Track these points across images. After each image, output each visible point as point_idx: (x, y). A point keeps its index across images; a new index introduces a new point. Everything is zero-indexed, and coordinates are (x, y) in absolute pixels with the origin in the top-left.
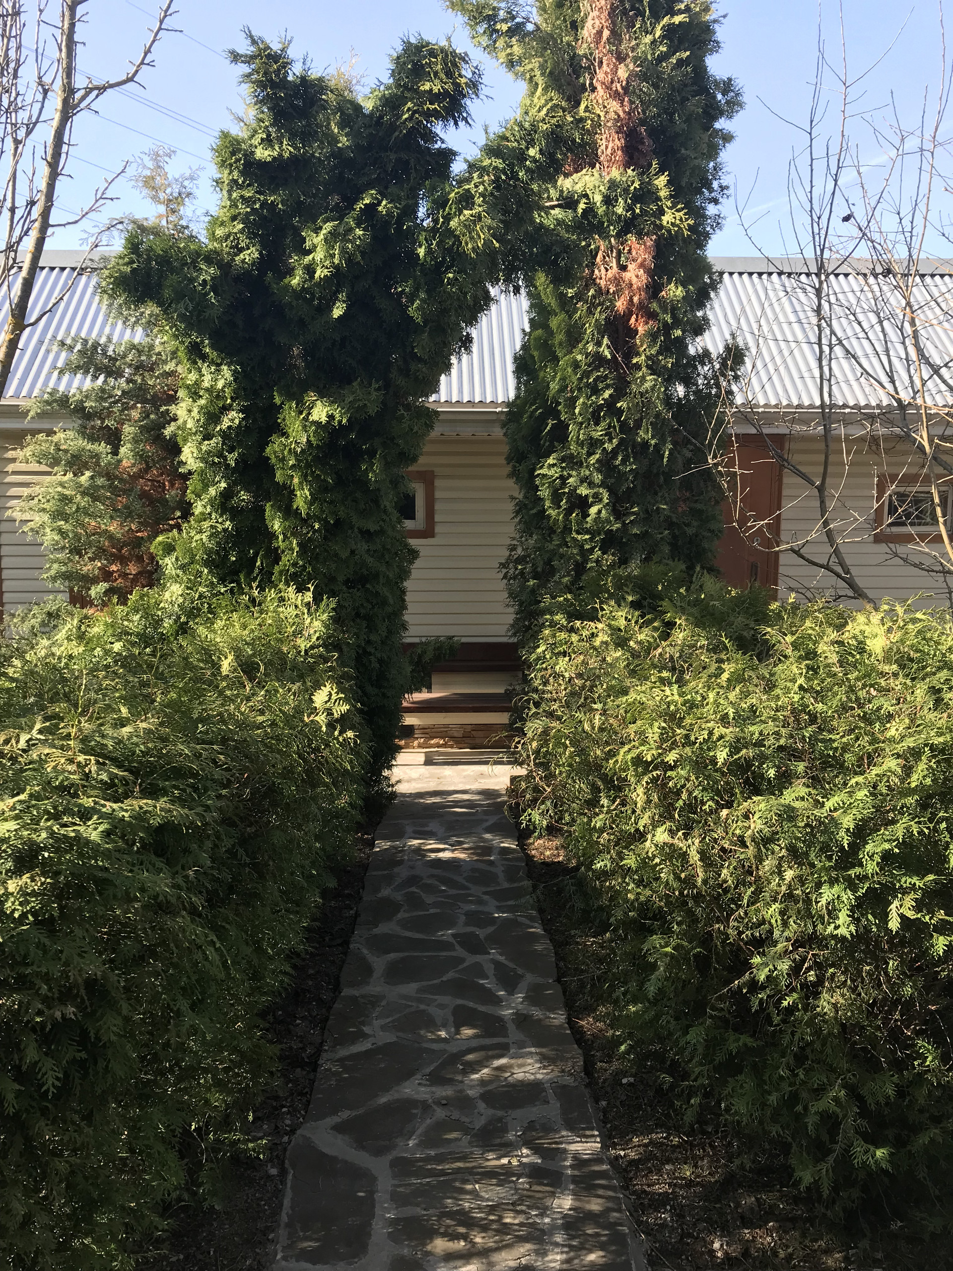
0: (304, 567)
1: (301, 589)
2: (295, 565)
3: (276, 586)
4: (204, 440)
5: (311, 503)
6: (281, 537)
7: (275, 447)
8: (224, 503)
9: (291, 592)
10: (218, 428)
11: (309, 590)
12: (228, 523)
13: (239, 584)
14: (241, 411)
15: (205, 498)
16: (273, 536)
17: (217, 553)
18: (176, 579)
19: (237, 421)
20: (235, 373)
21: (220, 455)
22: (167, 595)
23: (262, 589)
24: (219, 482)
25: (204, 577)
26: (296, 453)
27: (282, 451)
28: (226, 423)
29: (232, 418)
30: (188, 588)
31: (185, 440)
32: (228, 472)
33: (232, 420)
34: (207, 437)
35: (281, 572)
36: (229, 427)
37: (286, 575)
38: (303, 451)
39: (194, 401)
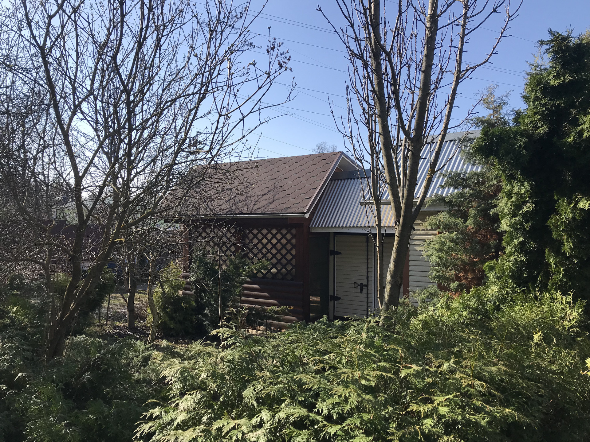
0: (566, 283)
1: (565, 294)
2: (561, 281)
3: (549, 291)
4: (513, 217)
5: (572, 249)
6: (553, 266)
7: (553, 220)
8: (521, 248)
9: (559, 295)
10: (521, 212)
11: (569, 295)
12: (523, 257)
13: (528, 288)
14: (533, 203)
15: (512, 245)
16: (549, 265)
17: (517, 272)
18: (494, 283)
19: (531, 208)
20: (531, 186)
21: (521, 224)
22: (490, 291)
23: (541, 291)
24: (520, 237)
25: (509, 284)
26: (565, 223)
27: (557, 223)
28: (525, 209)
29: (528, 207)
30: (501, 288)
31: (503, 218)
32: (525, 233)
33: (529, 208)
34: (514, 216)
35: (552, 285)
36: (527, 211)
37: (556, 286)
38: (569, 222)
39: (509, 199)
